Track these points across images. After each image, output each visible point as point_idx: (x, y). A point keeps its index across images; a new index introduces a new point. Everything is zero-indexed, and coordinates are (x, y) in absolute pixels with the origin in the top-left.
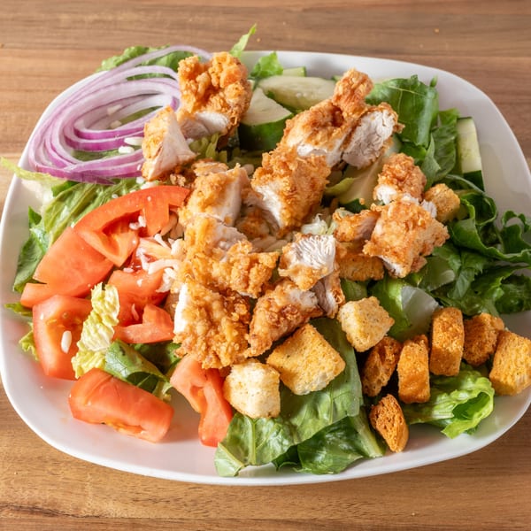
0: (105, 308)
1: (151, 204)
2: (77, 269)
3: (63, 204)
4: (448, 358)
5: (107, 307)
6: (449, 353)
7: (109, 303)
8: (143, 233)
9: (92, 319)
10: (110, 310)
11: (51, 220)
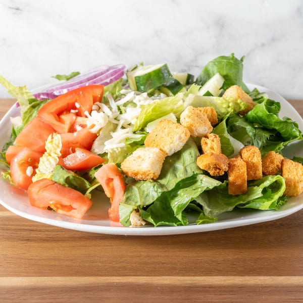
0: (53, 146)
1: (82, 96)
2: (40, 138)
3: (34, 110)
4: (254, 167)
5: (55, 146)
6: (253, 164)
7: (55, 144)
8: (78, 114)
9: (46, 155)
10: (56, 147)
11: (27, 119)
